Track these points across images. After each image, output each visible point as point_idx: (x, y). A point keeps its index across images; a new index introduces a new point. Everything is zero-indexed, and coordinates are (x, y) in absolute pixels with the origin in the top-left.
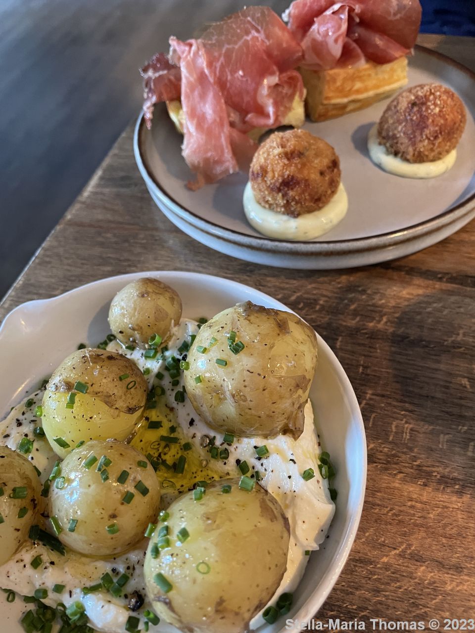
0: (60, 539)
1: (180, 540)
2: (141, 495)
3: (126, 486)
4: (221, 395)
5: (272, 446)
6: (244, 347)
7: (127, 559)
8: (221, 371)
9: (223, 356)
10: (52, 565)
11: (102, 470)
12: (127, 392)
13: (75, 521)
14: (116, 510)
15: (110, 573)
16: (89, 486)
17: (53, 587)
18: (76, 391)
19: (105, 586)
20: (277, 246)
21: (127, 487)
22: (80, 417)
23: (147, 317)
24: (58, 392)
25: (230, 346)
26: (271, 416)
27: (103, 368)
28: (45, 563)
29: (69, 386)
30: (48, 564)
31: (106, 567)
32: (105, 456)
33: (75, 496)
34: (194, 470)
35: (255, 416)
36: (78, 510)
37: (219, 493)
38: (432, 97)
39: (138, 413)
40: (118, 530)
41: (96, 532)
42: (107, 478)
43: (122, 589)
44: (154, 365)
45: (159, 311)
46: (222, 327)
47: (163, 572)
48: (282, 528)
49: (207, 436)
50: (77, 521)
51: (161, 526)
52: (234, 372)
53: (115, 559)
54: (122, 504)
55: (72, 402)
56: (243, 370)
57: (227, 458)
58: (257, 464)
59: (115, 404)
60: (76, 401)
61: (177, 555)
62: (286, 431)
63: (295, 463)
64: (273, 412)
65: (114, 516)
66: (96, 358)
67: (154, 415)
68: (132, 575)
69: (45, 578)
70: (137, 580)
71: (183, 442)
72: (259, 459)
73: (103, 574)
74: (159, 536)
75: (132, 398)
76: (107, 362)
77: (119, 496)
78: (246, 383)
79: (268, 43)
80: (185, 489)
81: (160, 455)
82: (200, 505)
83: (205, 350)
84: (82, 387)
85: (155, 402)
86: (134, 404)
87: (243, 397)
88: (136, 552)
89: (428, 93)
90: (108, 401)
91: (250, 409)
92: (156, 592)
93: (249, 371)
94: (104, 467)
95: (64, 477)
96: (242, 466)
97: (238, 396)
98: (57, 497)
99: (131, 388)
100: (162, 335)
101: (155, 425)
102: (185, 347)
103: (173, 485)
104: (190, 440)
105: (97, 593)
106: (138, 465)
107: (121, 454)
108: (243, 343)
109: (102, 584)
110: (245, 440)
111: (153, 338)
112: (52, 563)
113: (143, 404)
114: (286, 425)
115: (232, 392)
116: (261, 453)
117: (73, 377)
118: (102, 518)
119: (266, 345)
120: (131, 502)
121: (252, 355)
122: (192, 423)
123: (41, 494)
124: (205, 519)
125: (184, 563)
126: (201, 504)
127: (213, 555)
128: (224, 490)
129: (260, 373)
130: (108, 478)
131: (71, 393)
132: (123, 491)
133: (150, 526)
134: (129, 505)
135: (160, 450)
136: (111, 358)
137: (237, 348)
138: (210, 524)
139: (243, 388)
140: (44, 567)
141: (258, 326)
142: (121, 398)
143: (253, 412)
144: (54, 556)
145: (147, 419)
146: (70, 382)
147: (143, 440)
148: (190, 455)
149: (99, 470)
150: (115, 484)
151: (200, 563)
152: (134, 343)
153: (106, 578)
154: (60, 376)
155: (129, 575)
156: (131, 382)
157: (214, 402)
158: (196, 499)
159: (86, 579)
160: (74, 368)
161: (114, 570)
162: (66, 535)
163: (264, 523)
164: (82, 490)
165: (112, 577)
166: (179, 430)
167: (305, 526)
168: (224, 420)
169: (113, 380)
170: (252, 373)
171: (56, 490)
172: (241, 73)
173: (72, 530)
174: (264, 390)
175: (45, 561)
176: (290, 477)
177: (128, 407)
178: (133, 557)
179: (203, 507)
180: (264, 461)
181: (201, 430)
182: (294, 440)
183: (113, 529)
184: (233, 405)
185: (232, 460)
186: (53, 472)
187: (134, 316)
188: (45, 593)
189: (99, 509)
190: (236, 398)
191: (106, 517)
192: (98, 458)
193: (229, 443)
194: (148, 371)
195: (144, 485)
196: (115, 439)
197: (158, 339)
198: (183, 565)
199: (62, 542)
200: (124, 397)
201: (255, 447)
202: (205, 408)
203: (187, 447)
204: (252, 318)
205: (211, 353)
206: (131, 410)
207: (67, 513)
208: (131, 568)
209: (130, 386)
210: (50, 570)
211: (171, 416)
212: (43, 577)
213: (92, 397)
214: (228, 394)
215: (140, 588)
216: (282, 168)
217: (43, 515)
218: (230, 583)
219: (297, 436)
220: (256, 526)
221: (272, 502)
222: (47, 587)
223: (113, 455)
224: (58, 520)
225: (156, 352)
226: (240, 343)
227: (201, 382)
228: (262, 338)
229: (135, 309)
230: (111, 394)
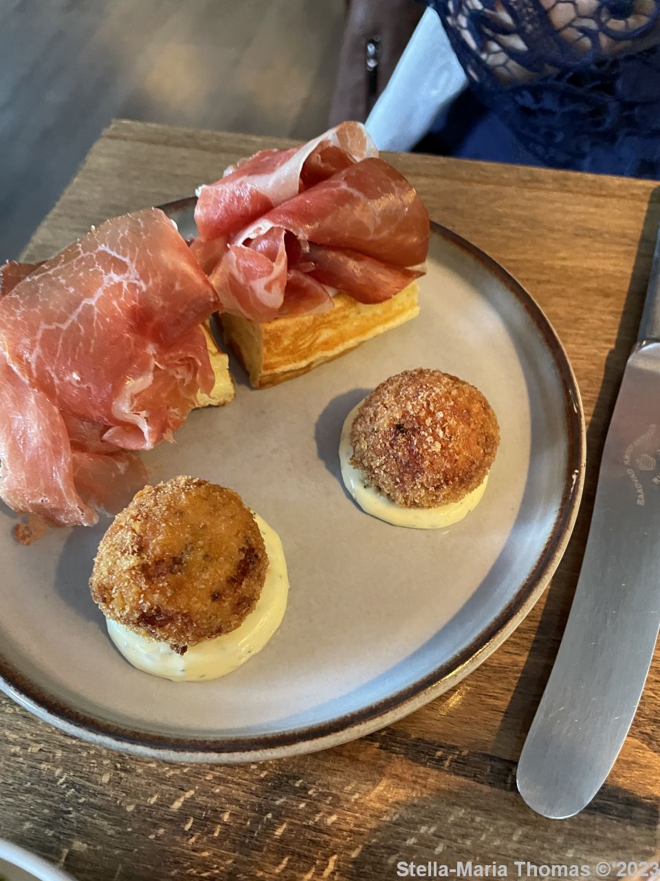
38: (428, 422)
79: (144, 288)
89: (423, 414)
172: (76, 376)
216: (136, 597)
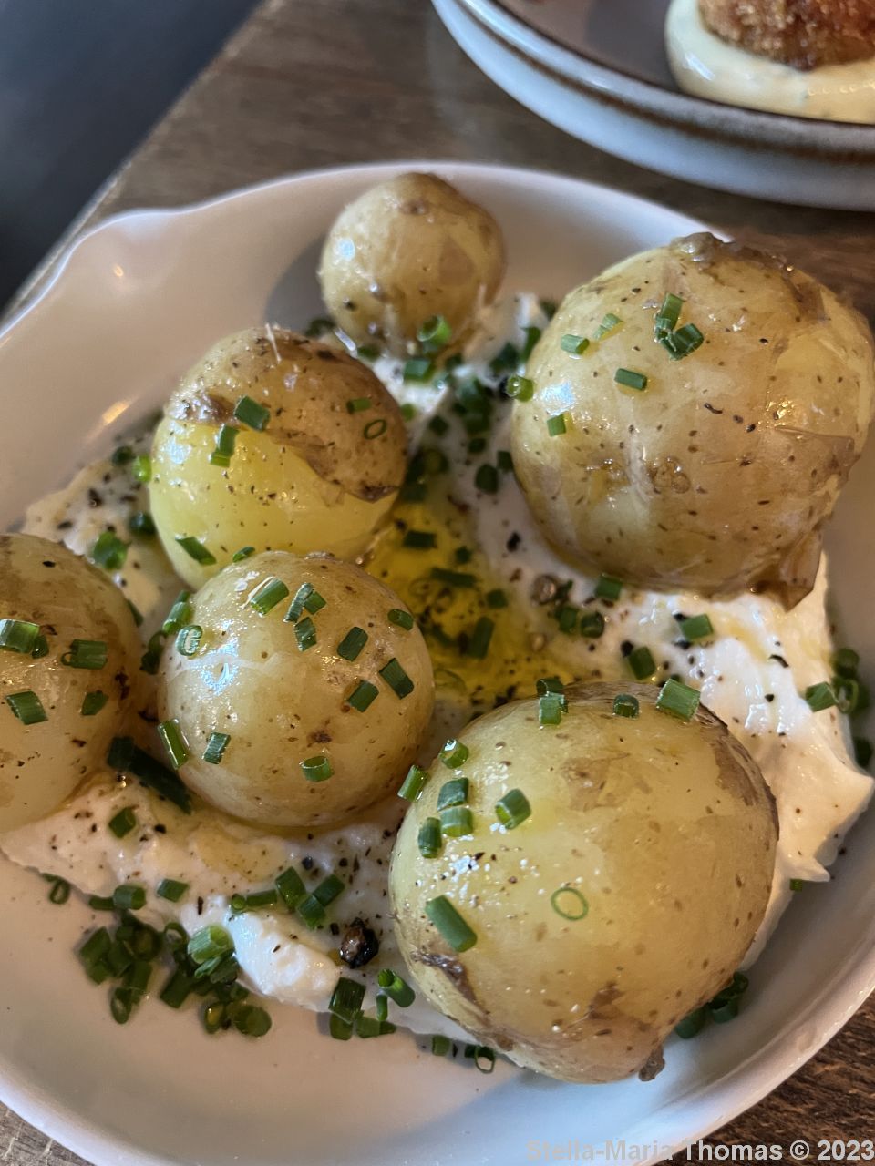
0: (181, 776)
1: (503, 821)
2: (395, 695)
3: (358, 666)
4: (615, 471)
5: (724, 620)
6: (701, 341)
7: (340, 842)
8: (627, 404)
9: (636, 363)
10: (160, 834)
11: (299, 621)
12: (363, 444)
13: (223, 738)
14: (328, 722)
15: (298, 868)
16: (265, 655)
17: (160, 884)
18: (238, 423)
19: (284, 897)
20: (762, 127)
21: (361, 670)
22: (244, 490)
23: (421, 269)
24: (193, 422)
25: (662, 334)
26: (745, 539)
27: (308, 372)
28: (144, 826)
29: (220, 407)
30: (149, 831)
31: (291, 856)
32: (308, 586)
33: (228, 676)
34: (510, 654)
35: (702, 533)
36: (231, 712)
37: (609, 714)
39: (384, 504)
40: (330, 774)
41: (275, 772)
42: (310, 642)
43: (327, 910)
44: (426, 398)
45: (451, 252)
46: (637, 290)
47: (450, 894)
48: (768, 823)
49: (550, 578)
50: (229, 738)
51: (443, 777)
52: (665, 407)
53: (310, 837)
54: (346, 710)
55: (224, 452)
56: (693, 403)
57: (598, 634)
58: (679, 659)
59: (332, 471)
60: (237, 450)
61: (494, 858)
62: (766, 585)
63: (785, 665)
64: (755, 528)
65: (321, 737)
66: (291, 348)
67: (418, 518)
68: (351, 880)
69: (142, 860)
70: (362, 894)
71: (486, 587)
72: (685, 646)
73: (281, 868)
74: (440, 801)
75: (375, 463)
76: (318, 362)
77: (340, 691)
78: (696, 441)
80: (489, 696)
81: (427, 611)
82: (554, 738)
83: (584, 347)
84: (252, 414)
85: (423, 487)
86: (379, 477)
87: (679, 480)
88: (364, 829)
90: (317, 457)
91: (693, 513)
92: (425, 941)
93: (710, 408)
94: (306, 614)
95: (199, 628)
96: (637, 659)
97: (666, 477)
98: (181, 674)
99: (374, 437)
100: (454, 321)
101: (419, 541)
102: (509, 358)
103: (457, 683)
104: (504, 585)
105: (265, 913)
106: (390, 620)
107: (349, 588)
108: (699, 327)
109: (278, 892)
110: (653, 598)
111: (430, 326)
112: (160, 829)
113: (398, 481)
114: (773, 569)
115: (651, 465)
116: (694, 632)
117: (232, 385)
118: (292, 739)
119: (763, 341)
120: (367, 710)
121: (721, 364)
122: (514, 543)
123: (140, 664)
124: (572, 774)
125: (513, 881)
126: (558, 736)
127: (597, 872)
128: (620, 707)
129: (740, 415)
130: (315, 643)
131: (226, 428)
132: (350, 679)
133: (413, 771)
134: (363, 714)
135: (430, 600)
136: (326, 355)
137: (683, 342)
138: (590, 790)
139: (688, 453)
140: (140, 835)
141: (742, 291)
142: (348, 456)
143: (700, 522)
144: (166, 814)
145: (401, 525)
146: (223, 399)
147: (390, 572)
148: (501, 618)
149: (293, 618)
150: (327, 660)
151: (562, 890)
152: (379, 341)
153: (288, 879)
154: (198, 381)
155: (345, 881)
156: (376, 422)
157: (589, 490)
158: (545, 721)
159: (237, 876)
160: (235, 365)
161: (307, 863)
162: (197, 768)
163: (728, 805)
164: (243, 663)
165: (303, 880)
166: (478, 558)
167: (799, 821)
168: (609, 540)
169: (333, 408)
170: (720, 412)
171: (178, 657)
173: (214, 759)
174: (745, 463)
175: (142, 822)
176: (770, 698)
177: (362, 482)
178: (359, 838)
179: (566, 745)
180: (700, 654)
181: (535, 564)
182: (780, 607)
183: (317, 768)
184: (646, 498)
185: (611, 642)
186: (173, 611)
187: (387, 259)
188: (138, 895)
189: (287, 715)
190: (659, 480)
191: (303, 737)
192: (290, 590)
193: (607, 599)
194: (409, 411)
195: (403, 672)
196: (331, 555)
197: (442, 329)
198: (511, 888)
199: (187, 784)
200: (355, 456)
201: (680, 617)
202: (563, 508)
203: (497, 599)
204: (722, 270)
205: (602, 354)
206: (370, 492)
207: (204, 717)
208: (351, 863)
209: (372, 431)
210: (155, 845)
211: (459, 525)
212: (138, 857)
213: (279, 443)
214: (637, 468)
215: (370, 913)
217: (143, 715)
218: (640, 950)
219: (791, 601)
220: (709, 811)
221: (740, 752)
222: (145, 882)
223: (328, 587)
224: (180, 730)
225: (431, 369)
226: (692, 329)
227: (564, 431)
228: (753, 324)
229: (392, 243)
230: (326, 443)
